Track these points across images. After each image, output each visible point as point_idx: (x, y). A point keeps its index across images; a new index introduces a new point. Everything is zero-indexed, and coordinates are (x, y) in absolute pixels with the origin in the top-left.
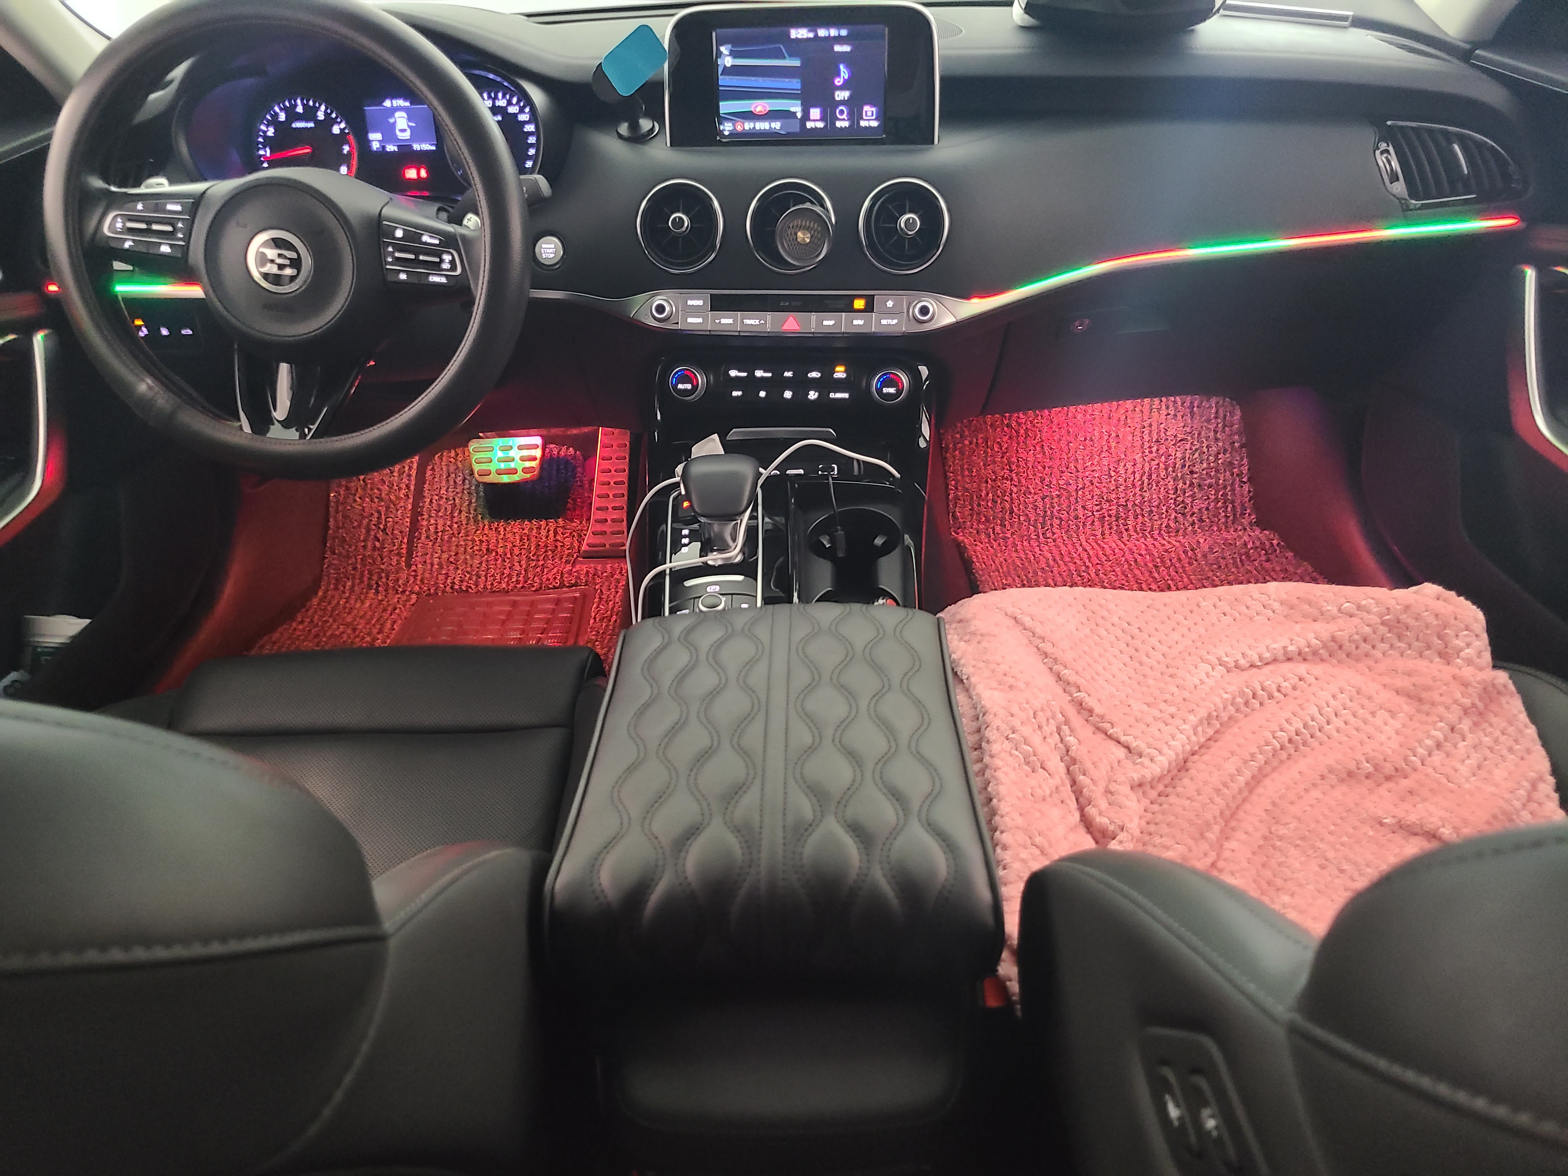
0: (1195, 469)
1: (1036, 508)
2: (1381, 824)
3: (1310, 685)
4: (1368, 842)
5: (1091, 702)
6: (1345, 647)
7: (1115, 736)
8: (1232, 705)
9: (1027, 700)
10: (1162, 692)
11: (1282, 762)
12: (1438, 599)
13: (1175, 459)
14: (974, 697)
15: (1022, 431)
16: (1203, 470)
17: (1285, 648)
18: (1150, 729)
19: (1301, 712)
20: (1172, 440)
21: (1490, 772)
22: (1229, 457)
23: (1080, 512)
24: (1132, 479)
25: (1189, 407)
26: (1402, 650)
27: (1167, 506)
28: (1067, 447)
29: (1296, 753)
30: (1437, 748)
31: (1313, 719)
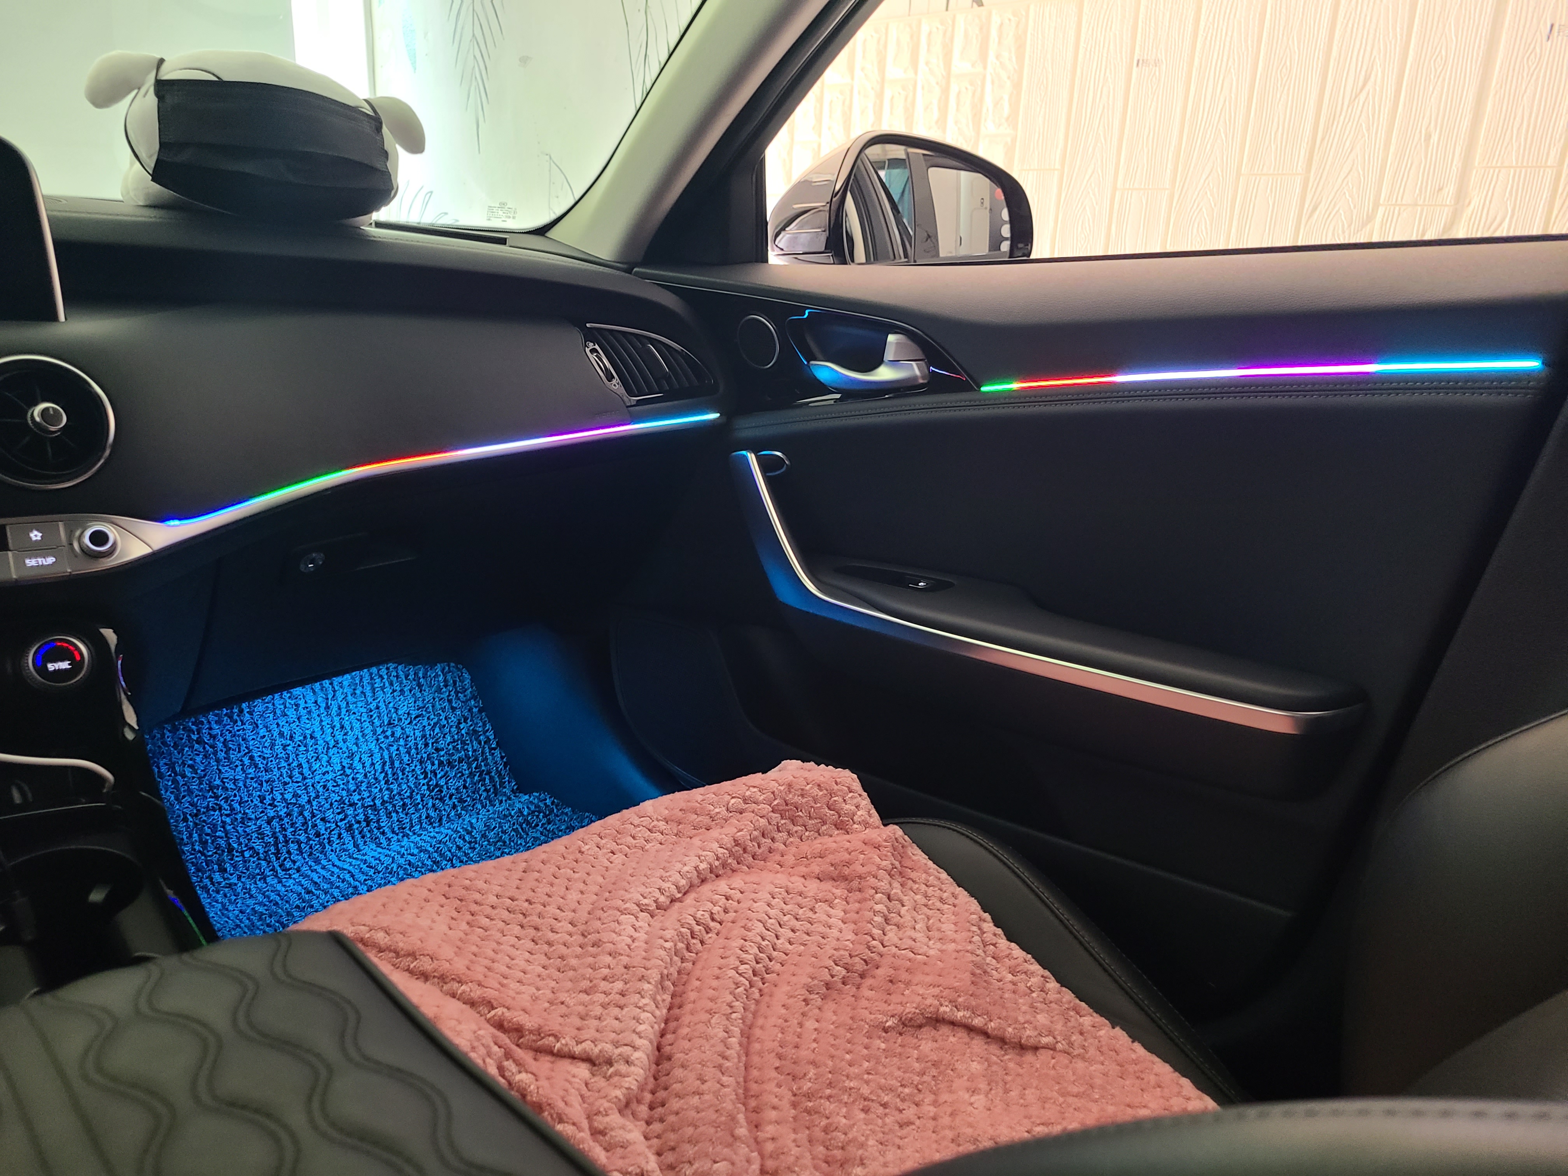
0: (440, 746)
2: (886, 1030)
4: (886, 1058)
5: (513, 1017)
7: (566, 1049)
8: (676, 954)
10: (594, 969)
11: (757, 1002)
12: (806, 771)
13: (415, 739)
15: (220, 745)
16: (448, 745)
17: (696, 868)
18: (605, 1023)
19: (749, 934)
20: (406, 719)
21: (939, 930)
22: (471, 725)
23: (321, 826)
24: (373, 772)
25: (414, 680)
26: (800, 834)
27: (421, 794)
28: (284, 753)
29: (766, 985)
30: (887, 923)
31: (762, 938)
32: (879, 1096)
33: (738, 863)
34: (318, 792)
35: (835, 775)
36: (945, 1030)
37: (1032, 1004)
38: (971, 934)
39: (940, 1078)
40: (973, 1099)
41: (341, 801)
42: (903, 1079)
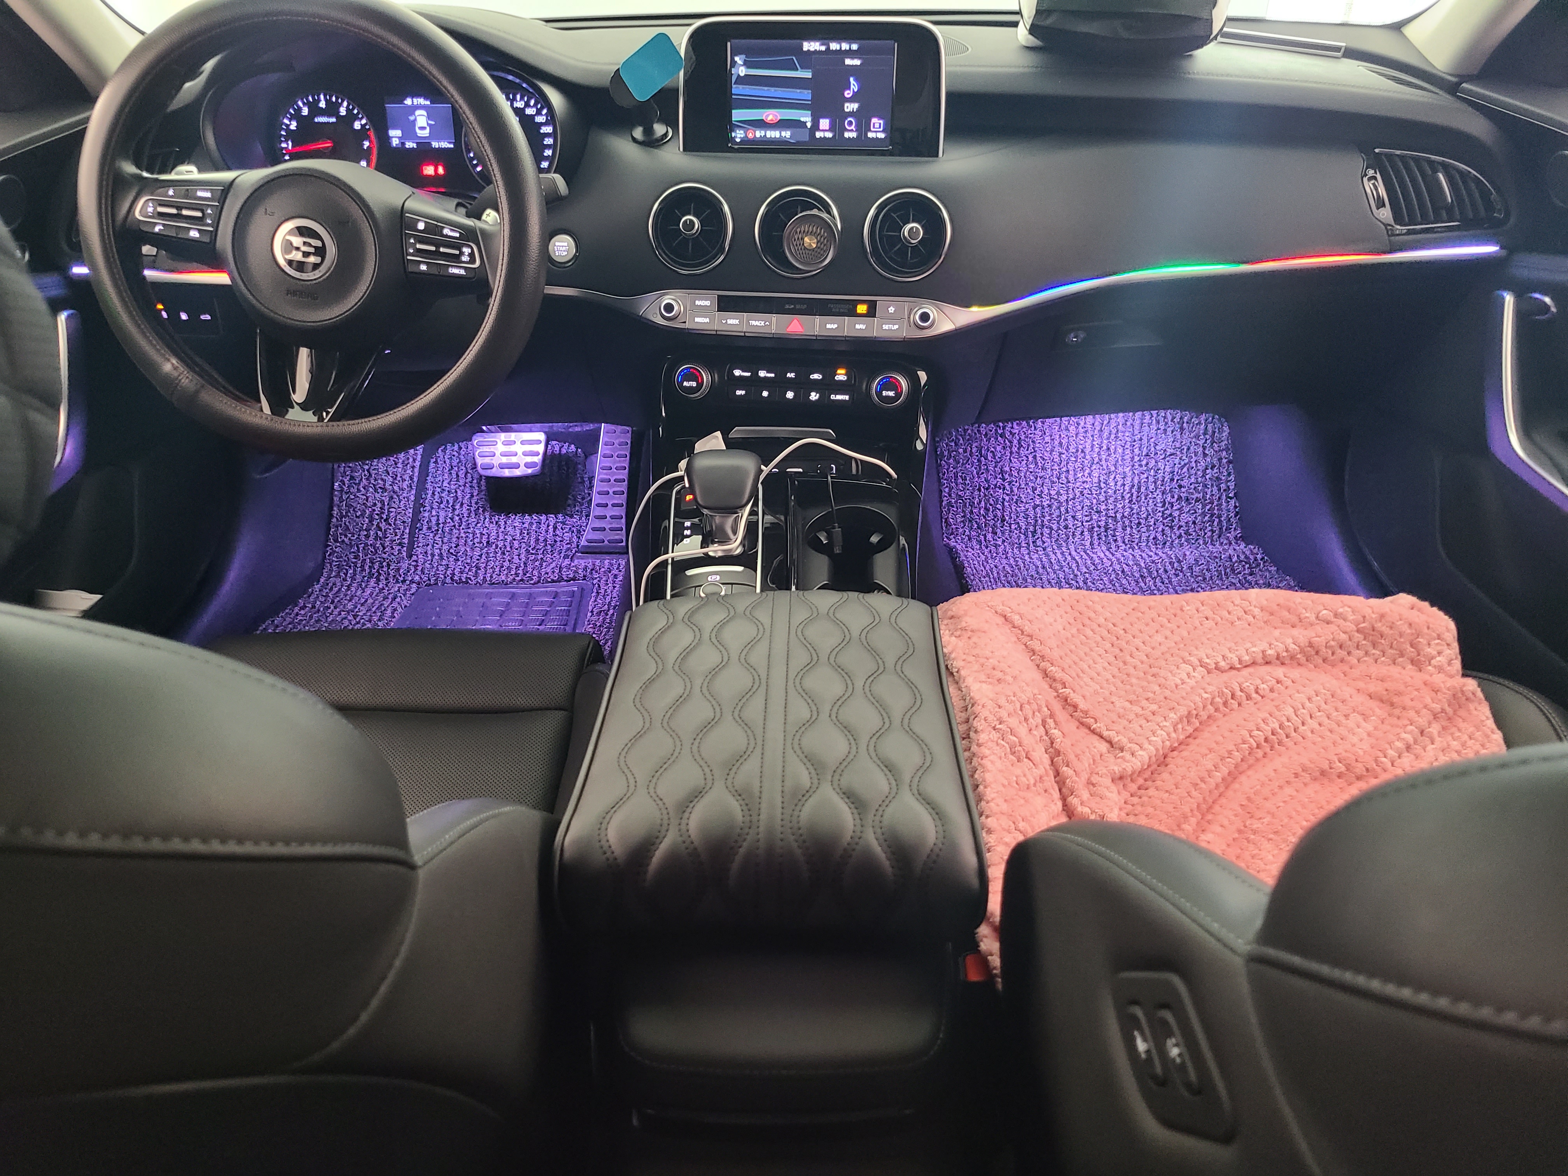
0: (1182, 483)
1: (1027, 517)
3: (1286, 688)
5: (1076, 698)
6: (1321, 653)
7: (1098, 730)
8: (1211, 704)
9: (1014, 693)
10: (1144, 691)
11: (1257, 760)
12: (1412, 609)
13: (1164, 473)
14: (963, 689)
15: (1015, 442)
16: (1191, 484)
17: (1263, 652)
18: (1131, 726)
19: (1277, 713)
20: (1161, 455)
22: (1217, 473)
23: (1070, 522)
24: (1121, 491)
25: (1178, 423)
26: (1376, 656)
27: (1155, 519)
28: (1059, 458)
29: (1272, 751)
31: (1288, 720)
33: (1307, 660)
34: (1076, 495)
41: (1091, 507)
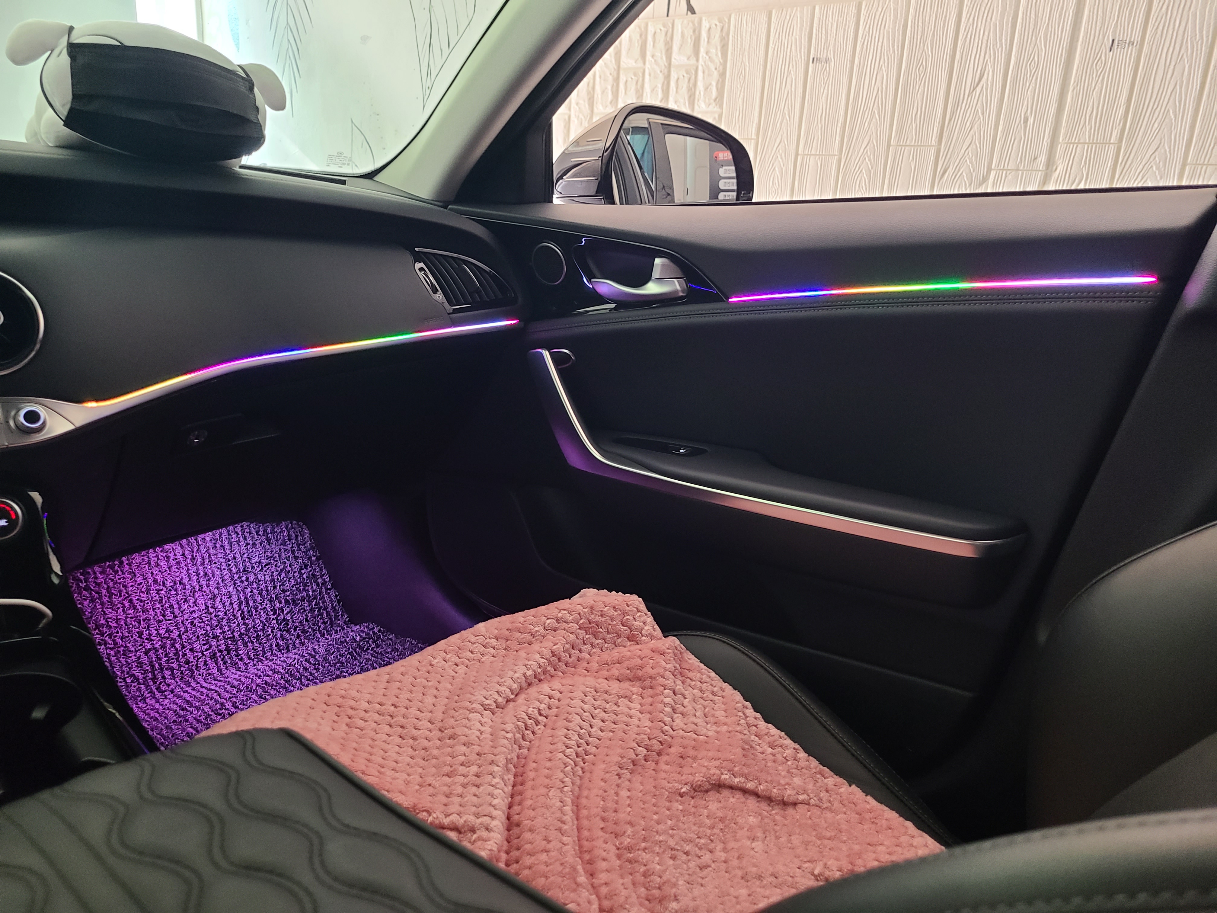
0: (286, 588)
1: (140, 665)
2: (681, 795)
4: (684, 817)
6: (562, 659)
7: (437, 822)
8: (515, 743)
10: (453, 757)
11: (581, 778)
12: (601, 597)
13: (266, 583)
16: (293, 587)
17: (525, 675)
18: (466, 799)
19: (571, 725)
20: (257, 567)
21: (713, 716)
22: (311, 571)
23: (190, 656)
24: (231, 611)
26: (601, 645)
27: (272, 627)
28: (158, 596)
29: (586, 764)
30: (674, 713)
31: (580, 727)
32: (682, 847)
33: (555, 670)
34: (187, 628)
35: (626, 599)
36: (726, 793)
37: (788, 770)
38: (738, 718)
39: (726, 830)
40: (754, 845)
41: (206, 635)
42: (699, 832)
